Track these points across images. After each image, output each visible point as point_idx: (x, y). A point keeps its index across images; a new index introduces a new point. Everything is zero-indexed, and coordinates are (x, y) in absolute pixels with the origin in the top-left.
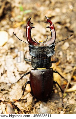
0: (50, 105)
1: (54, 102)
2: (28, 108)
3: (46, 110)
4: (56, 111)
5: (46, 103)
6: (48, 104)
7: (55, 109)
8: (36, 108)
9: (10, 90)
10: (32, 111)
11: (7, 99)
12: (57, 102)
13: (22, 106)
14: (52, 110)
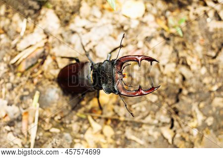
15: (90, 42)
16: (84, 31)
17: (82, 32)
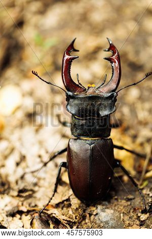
0: (118, 204)
1: (125, 198)
2: (76, 217)
3: (110, 215)
4: (132, 214)
5: (109, 202)
6: (113, 203)
7: (129, 212)
8: (90, 215)
9: (36, 189)
10: (83, 222)
11: (33, 207)
12: (131, 197)
13: (63, 215)
14: (123, 213)
15: (40, 156)
16: (23, 165)
17: (24, 169)
